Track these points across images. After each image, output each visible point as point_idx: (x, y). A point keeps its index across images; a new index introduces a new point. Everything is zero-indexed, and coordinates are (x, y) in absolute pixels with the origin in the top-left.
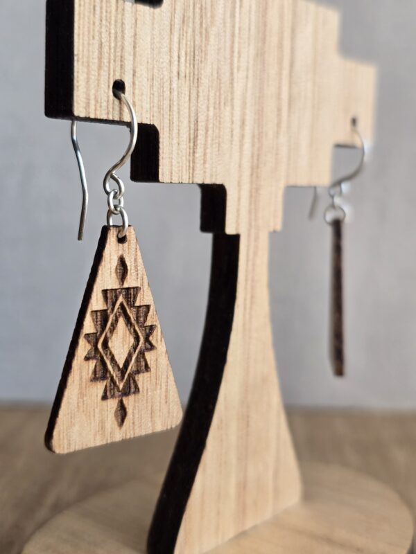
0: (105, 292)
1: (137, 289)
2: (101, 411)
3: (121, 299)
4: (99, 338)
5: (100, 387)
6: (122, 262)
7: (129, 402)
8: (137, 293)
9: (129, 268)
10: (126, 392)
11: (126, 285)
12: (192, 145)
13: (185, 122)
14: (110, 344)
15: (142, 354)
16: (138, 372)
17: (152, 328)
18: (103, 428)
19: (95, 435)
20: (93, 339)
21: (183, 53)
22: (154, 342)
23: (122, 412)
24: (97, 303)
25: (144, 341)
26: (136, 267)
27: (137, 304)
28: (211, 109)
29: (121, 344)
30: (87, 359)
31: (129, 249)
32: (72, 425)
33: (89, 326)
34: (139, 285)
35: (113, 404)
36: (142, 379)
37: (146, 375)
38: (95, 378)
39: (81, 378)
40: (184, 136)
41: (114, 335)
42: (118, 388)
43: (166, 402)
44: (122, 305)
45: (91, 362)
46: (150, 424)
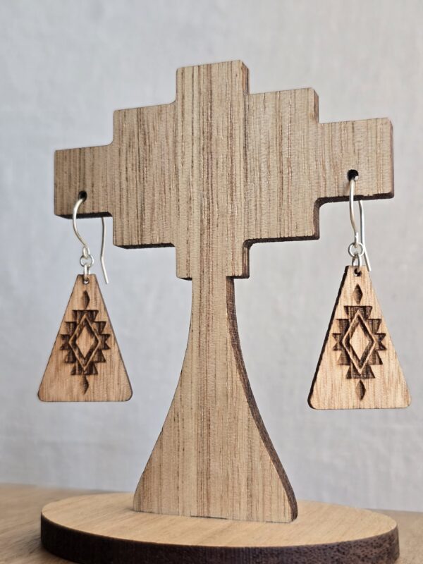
0: (74, 311)
1: (97, 311)
2: (71, 381)
3: (85, 317)
4: (70, 338)
5: (69, 368)
6: (86, 294)
7: (91, 379)
8: (96, 314)
9: (90, 299)
10: (90, 373)
11: (88, 309)
13: (134, 207)
14: (77, 343)
15: (100, 351)
16: (97, 362)
17: (107, 336)
18: (72, 391)
19: (67, 394)
21: (130, 165)
22: (109, 346)
23: (86, 384)
24: (68, 318)
25: (101, 343)
26: (96, 299)
27: (96, 320)
29: (84, 343)
30: (62, 349)
31: (91, 287)
32: (51, 386)
33: (63, 330)
34: (98, 309)
35: (79, 378)
36: (99, 366)
37: (103, 364)
38: (66, 362)
39: (57, 360)
40: (133, 214)
41: (80, 337)
42: (83, 370)
44: (86, 320)
45: (64, 351)
46: (106, 396)
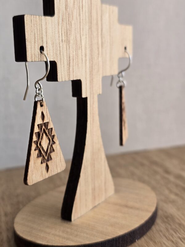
0: (38, 125)
1: (48, 123)
2: (41, 168)
3: (43, 127)
4: (38, 142)
5: (40, 159)
6: (42, 113)
7: (49, 163)
8: (48, 124)
9: (45, 115)
10: (48, 160)
11: (45, 122)
12: (68, 66)
13: (66, 58)
14: (42, 144)
15: (52, 146)
16: (51, 152)
17: (54, 136)
18: (42, 174)
19: (40, 177)
20: (36, 143)
21: (63, 32)
22: (55, 141)
23: (47, 167)
24: (36, 130)
25: (52, 141)
26: (47, 115)
27: (49, 128)
28: (74, 52)
29: (45, 143)
30: (35, 150)
31: (44, 108)
32: (33, 174)
33: (35, 138)
34: (48, 121)
35: (44, 165)
36: (53, 155)
37: (54, 153)
38: (38, 157)
39: (34, 157)
40: (66, 63)
41: (43, 140)
42: (45, 159)
43: (60, 162)
44: (44, 129)
45: (36, 151)
46: (56, 170)
